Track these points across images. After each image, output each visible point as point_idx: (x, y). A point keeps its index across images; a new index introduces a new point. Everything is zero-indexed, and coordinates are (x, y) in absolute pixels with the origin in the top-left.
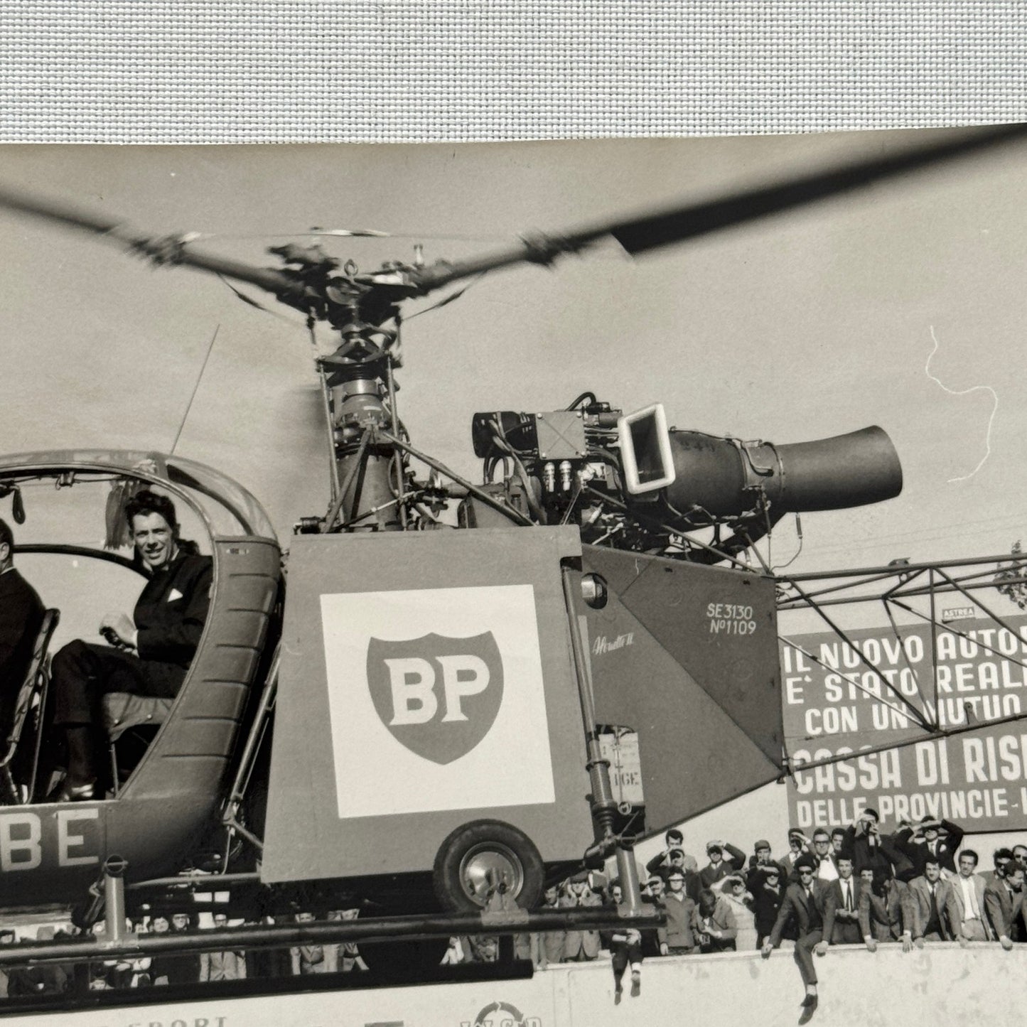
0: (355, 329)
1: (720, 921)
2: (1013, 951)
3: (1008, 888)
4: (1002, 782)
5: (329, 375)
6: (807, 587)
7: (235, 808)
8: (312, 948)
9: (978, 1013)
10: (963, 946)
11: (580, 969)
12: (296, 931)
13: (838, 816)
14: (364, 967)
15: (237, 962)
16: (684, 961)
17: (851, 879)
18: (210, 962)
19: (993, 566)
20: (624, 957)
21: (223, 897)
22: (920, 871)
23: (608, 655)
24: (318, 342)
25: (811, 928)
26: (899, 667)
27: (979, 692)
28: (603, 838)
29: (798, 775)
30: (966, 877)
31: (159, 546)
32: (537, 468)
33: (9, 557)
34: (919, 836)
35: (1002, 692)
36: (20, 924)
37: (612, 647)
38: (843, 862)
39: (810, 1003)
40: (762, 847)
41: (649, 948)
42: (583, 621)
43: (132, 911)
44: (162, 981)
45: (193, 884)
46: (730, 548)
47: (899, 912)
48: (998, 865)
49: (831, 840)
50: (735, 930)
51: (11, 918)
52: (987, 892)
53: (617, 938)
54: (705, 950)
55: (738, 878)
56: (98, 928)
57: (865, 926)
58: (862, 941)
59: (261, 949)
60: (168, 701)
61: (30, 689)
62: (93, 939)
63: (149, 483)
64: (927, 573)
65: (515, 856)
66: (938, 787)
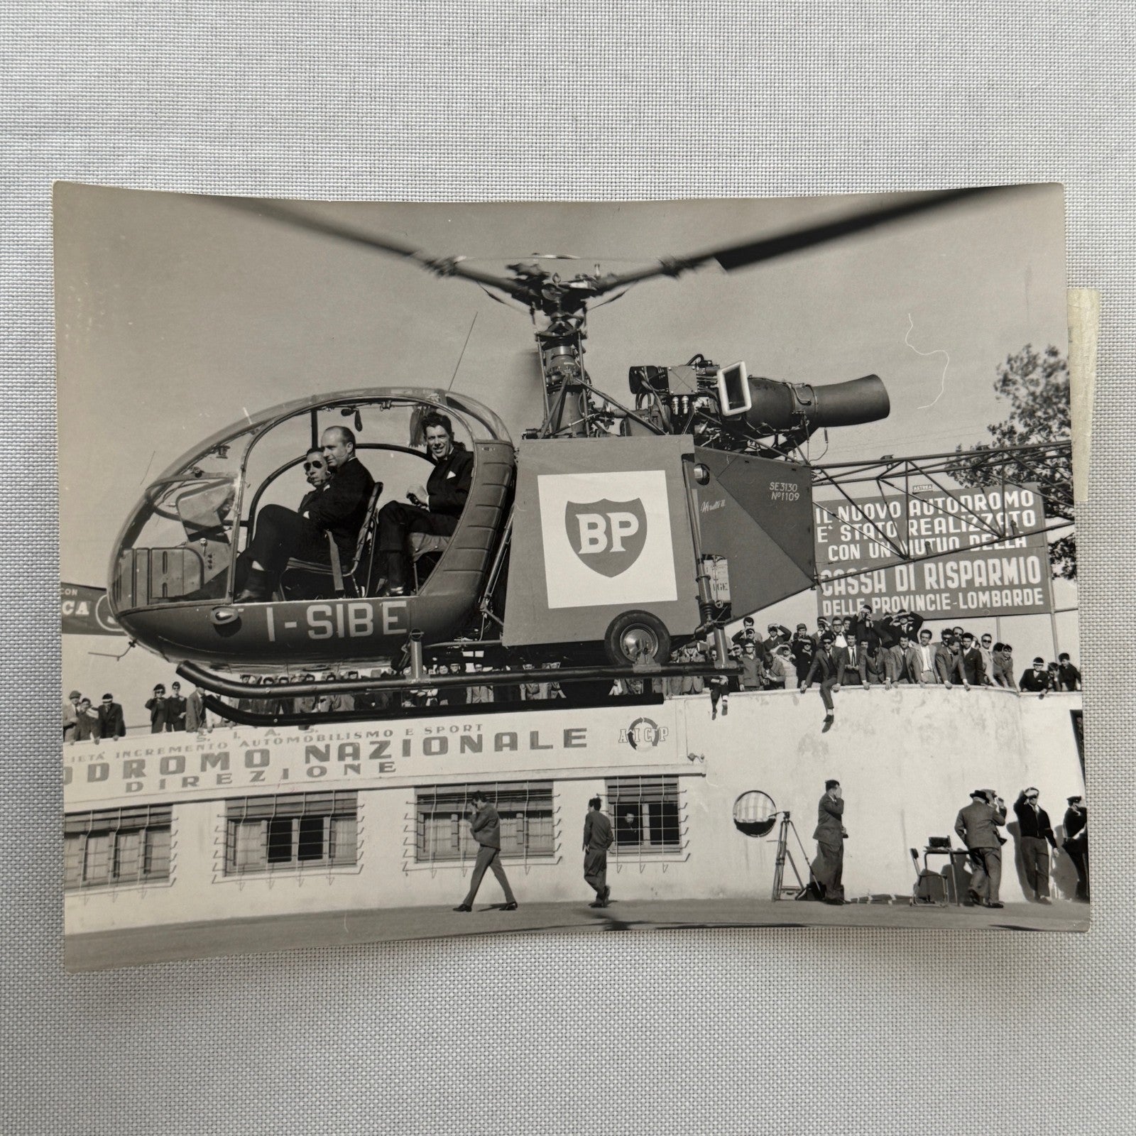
0: (559, 315)
1: (775, 671)
2: (952, 690)
3: (950, 653)
4: (947, 589)
5: (543, 343)
6: (831, 472)
7: (487, 602)
8: (532, 685)
9: (930, 726)
10: (922, 687)
11: (692, 699)
12: (523, 674)
13: (847, 610)
14: (563, 696)
15: (488, 692)
16: (754, 695)
17: (855, 647)
18: (472, 691)
19: (944, 460)
20: (718, 692)
21: (480, 654)
22: (897, 642)
23: (710, 513)
24: (537, 323)
25: (830, 676)
26: (886, 520)
27: (934, 535)
28: (706, 622)
29: (824, 585)
30: (925, 646)
31: (442, 445)
32: (668, 400)
33: (353, 451)
34: (896, 622)
35: (948, 535)
36: (361, 668)
37: (712, 508)
38: (850, 637)
39: (829, 720)
40: (801, 627)
41: (733, 687)
42: (695, 492)
43: (427, 662)
44: (444, 702)
45: (463, 646)
46: (784, 449)
47: (884, 666)
48: (944, 639)
49: (843, 624)
50: (784, 676)
51: (356, 664)
52: (937, 655)
53: (714, 681)
54: (767, 688)
55: (787, 646)
56: (407, 671)
57: (863, 675)
58: (861, 684)
59: (503, 685)
60: (448, 538)
61: (366, 530)
62: (404, 677)
63: (436, 408)
64: (904, 464)
65: (653, 632)
66: (909, 592)
